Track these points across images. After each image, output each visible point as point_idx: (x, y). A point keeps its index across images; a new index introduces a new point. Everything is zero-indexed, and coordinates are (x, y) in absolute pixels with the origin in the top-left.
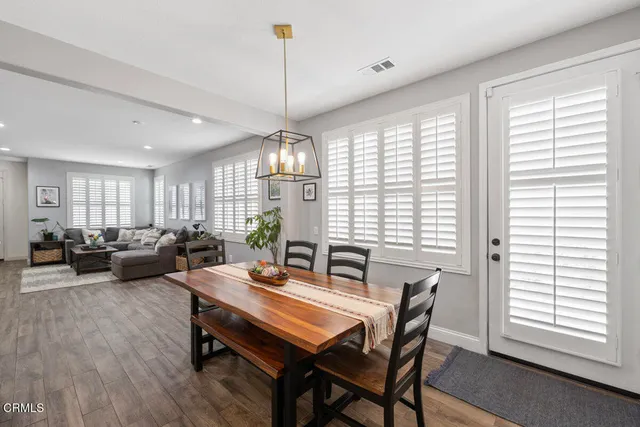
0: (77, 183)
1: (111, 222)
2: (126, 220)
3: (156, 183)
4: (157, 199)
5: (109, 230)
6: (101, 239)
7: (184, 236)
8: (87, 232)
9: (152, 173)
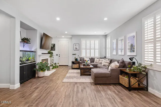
0: (83, 42)
1: (92, 56)
2: (97, 55)
3: (107, 40)
4: (107, 46)
5: (92, 58)
6: (89, 62)
7: (123, 64)
8: (85, 59)
9: (106, 36)
